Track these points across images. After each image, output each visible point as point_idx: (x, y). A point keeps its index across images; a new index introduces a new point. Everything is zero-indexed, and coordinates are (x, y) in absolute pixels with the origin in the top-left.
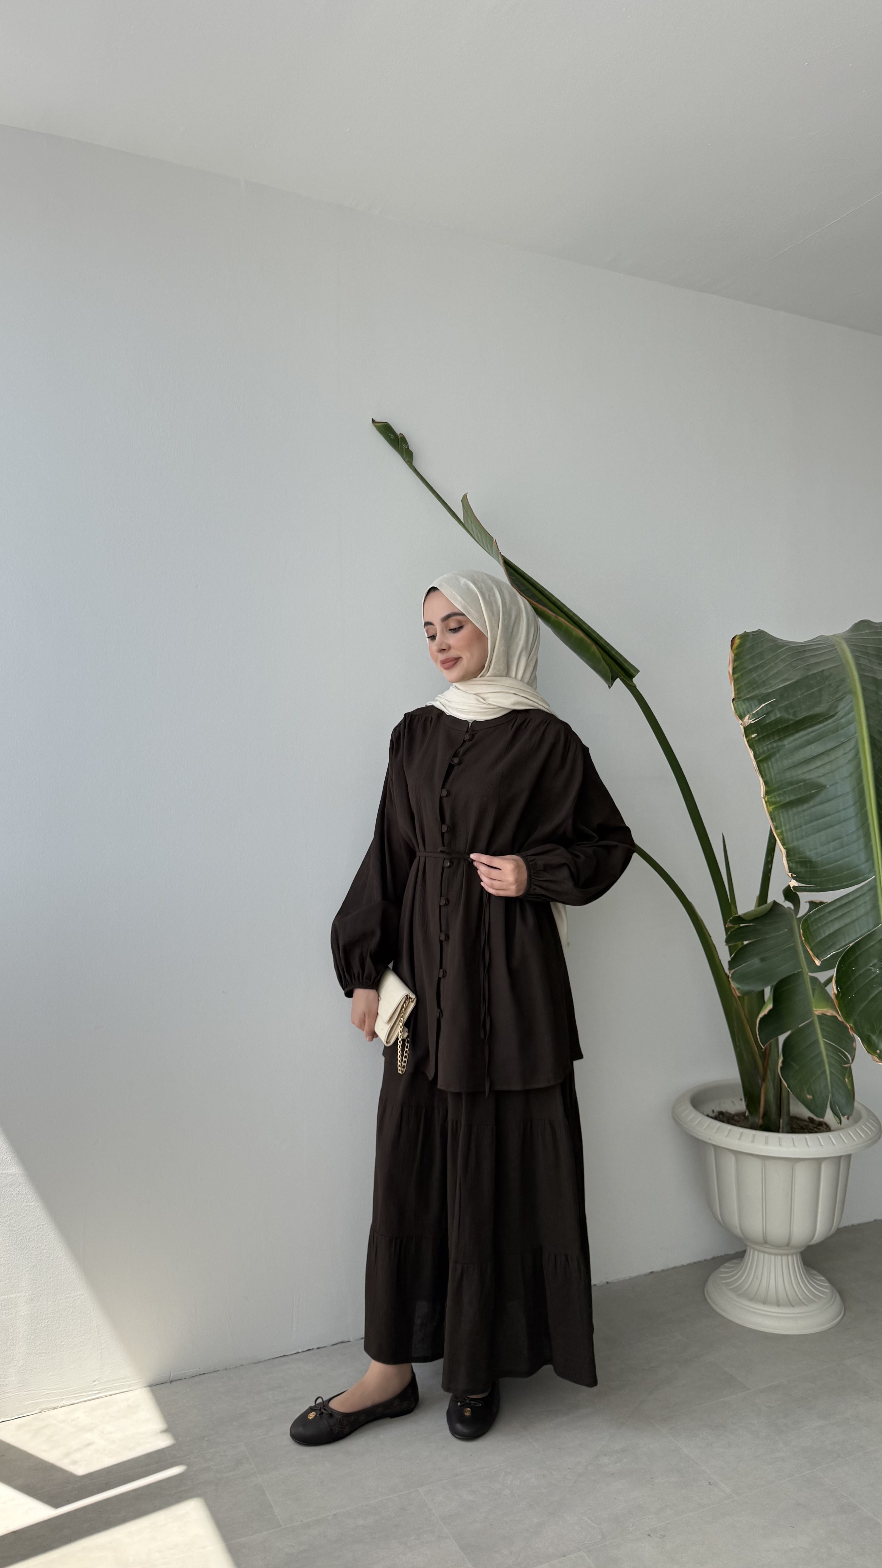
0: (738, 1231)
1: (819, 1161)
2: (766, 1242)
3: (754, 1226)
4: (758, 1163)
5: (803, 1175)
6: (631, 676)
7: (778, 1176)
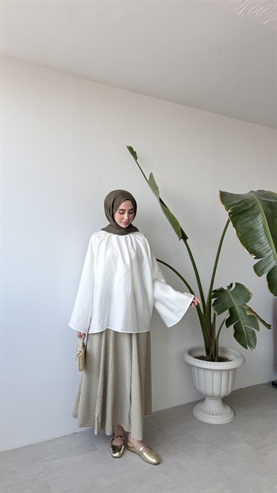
0: (204, 393)
1: (229, 370)
2: (213, 396)
3: (209, 392)
4: (212, 372)
5: (224, 375)
7: (217, 376)
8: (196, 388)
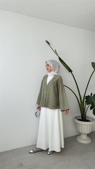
3: (83, 132)
4: (84, 125)
6: (72, 72)
7: (86, 126)
8: (78, 131)
